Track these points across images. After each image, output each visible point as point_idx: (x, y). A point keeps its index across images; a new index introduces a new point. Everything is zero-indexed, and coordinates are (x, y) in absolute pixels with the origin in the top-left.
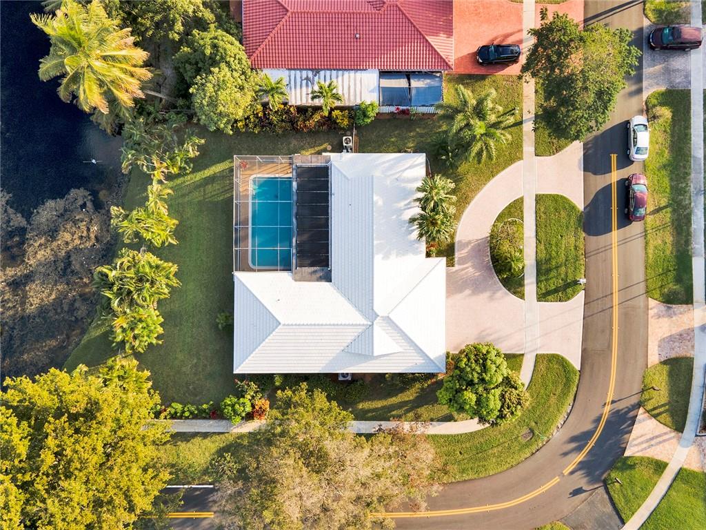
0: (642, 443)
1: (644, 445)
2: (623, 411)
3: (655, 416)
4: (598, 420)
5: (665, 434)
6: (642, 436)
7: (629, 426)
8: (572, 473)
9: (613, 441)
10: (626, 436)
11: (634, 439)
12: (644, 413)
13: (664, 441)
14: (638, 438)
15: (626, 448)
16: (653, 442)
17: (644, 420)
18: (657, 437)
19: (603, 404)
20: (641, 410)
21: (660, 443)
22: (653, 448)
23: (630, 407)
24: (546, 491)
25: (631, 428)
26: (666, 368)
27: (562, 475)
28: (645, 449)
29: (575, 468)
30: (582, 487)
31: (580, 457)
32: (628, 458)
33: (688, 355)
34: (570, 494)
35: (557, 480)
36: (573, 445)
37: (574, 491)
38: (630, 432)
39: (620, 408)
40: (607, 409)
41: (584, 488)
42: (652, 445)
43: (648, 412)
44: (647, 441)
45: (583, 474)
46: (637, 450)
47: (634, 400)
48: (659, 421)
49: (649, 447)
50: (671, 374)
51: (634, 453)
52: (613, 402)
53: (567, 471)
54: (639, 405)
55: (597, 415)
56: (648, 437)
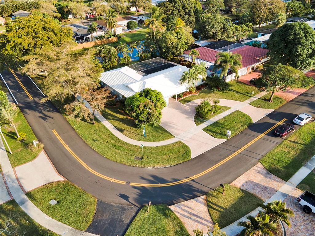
0: (186, 211)
1: (186, 214)
2: (194, 188)
3: (209, 207)
4: (176, 180)
5: (206, 220)
6: (190, 208)
7: (188, 197)
8: (134, 187)
9: (172, 195)
10: (182, 200)
11: (184, 205)
12: (204, 199)
13: (201, 223)
14: (187, 206)
15: (175, 204)
16: (193, 217)
17: (200, 202)
18: (199, 217)
19: (187, 177)
20: (204, 197)
21: (197, 221)
22: (190, 220)
23: (200, 190)
24: (112, 182)
25: (189, 199)
26: (242, 194)
27: (128, 183)
28: (185, 216)
29: (138, 187)
30: (129, 197)
31: (147, 185)
32: (169, 209)
33: (262, 198)
34: (120, 194)
35: (124, 183)
36: (151, 179)
37: (124, 195)
38: (186, 200)
39: (194, 186)
40: (186, 180)
41: (129, 199)
42: (191, 218)
43: (207, 201)
44: (190, 214)
45: (138, 193)
46: (179, 212)
47: (205, 189)
48: (209, 212)
49: (188, 217)
50: (241, 199)
51: (175, 211)
52: (193, 180)
53: (132, 184)
54: (205, 193)
55: (179, 178)
56: (193, 212)
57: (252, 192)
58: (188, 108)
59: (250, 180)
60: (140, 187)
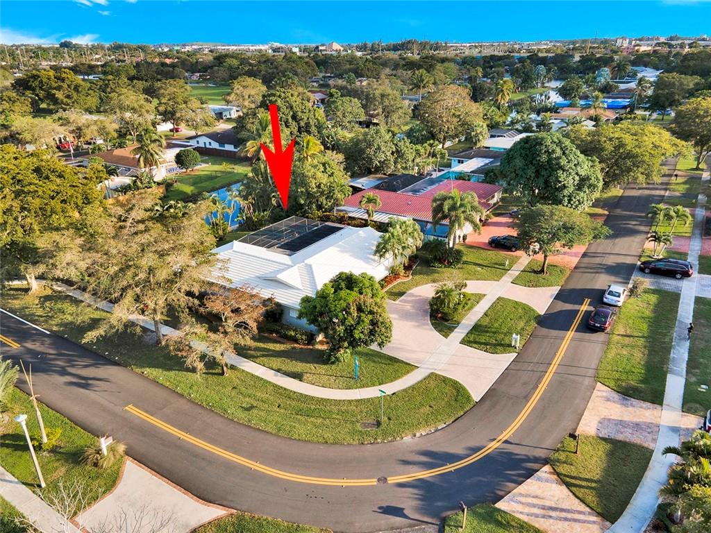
0: (534, 506)
1: (536, 511)
2: (517, 457)
3: (568, 485)
4: (475, 450)
5: (580, 512)
6: (536, 497)
7: (520, 475)
8: (401, 485)
9: (485, 480)
10: (511, 485)
11: (521, 495)
12: (550, 473)
13: (575, 520)
14: (527, 496)
15: (502, 497)
16: (554, 514)
17: (547, 481)
18: (562, 510)
19: (492, 438)
20: (547, 468)
21: (566, 519)
22: (551, 521)
23: (532, 457)
24: (346, 487)
25: (521, 479)
26: (608, 446)
27: (383, 480)
28: (537, 516)
29: (407, 482)
30: (404, 509)
31: (424, 474)
32: (499, 510)
33: (646, 445)
34: (380, 508)
36: (424, 459)
37: (387, 507)
38: (520, 483)
39: (516, 452)
40: (494, 445)
41: (405, 512)
42: (550, 517)
43: (558, 474)
44: (543, 508)
45: (417, 494)
46: (521, 510)
47: (541, 453)
48: (574, 494)
49: (544, 517)
50: (611, 454)
51: (514, 512)
52: (506, 442)
53: (392, 480)
54: (546, 461)
55: (478, 444)
56: (548, 504)
57: (620, 437)
58: (409, 307)
59: (603, 417)
60: (414, 482)
